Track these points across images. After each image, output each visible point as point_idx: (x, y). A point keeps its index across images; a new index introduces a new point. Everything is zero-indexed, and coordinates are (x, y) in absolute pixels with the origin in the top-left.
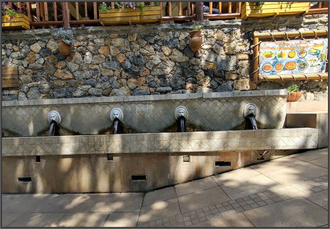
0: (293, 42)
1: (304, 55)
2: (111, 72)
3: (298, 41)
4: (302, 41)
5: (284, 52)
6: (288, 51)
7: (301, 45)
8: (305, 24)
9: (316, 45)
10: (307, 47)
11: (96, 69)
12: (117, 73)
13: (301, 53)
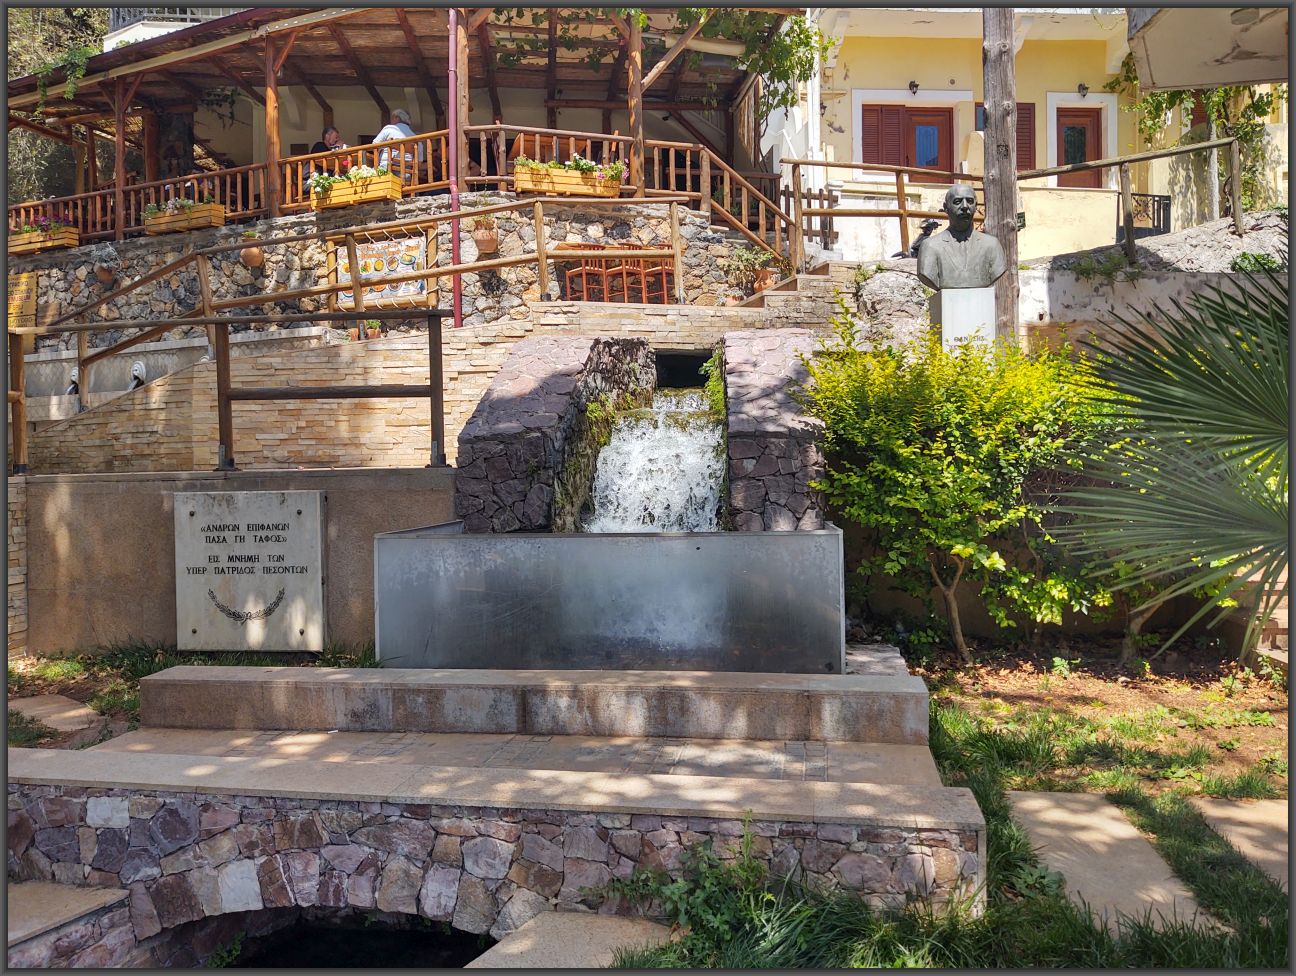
0: (379, 246)
1: (394, 265)
2: (162, 305)
3: (385, 244)
4: (391, 243)
5: (368, 261)
6: (373, 260)
7: (391, 250)
8: (401, 212)
9: (409, 248)
10: (399, 251)
11: (145, 303)
12: (169, 307)
13: (391, 262)
